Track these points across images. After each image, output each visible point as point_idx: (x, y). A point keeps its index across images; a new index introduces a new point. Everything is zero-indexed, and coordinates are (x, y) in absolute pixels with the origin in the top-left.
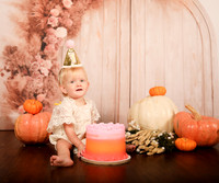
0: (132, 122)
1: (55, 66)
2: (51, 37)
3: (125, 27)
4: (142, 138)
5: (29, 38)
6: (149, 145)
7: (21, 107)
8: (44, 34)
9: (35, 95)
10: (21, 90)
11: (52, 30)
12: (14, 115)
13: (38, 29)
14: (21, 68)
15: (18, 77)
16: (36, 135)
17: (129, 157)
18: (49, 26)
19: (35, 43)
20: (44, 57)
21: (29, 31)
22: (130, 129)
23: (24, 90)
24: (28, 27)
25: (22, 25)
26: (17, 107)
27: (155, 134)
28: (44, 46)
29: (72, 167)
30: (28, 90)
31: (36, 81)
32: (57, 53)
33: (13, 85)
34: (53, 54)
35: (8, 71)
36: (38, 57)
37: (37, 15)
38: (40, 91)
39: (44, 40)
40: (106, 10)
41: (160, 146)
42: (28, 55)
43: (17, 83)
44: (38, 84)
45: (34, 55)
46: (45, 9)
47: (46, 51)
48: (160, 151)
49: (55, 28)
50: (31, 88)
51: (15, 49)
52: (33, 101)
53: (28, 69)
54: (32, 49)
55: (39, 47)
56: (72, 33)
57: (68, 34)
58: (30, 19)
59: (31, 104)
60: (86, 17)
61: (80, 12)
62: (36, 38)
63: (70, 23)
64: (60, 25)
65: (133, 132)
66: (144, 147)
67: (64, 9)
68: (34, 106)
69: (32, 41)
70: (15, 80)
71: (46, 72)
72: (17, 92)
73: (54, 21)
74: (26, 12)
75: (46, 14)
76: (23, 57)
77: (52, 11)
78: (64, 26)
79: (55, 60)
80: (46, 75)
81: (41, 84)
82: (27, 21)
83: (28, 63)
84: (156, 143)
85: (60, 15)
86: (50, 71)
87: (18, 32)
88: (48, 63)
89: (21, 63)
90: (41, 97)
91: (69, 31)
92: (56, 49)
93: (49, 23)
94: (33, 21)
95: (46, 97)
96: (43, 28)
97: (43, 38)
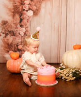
1: (27, 31)
2: (25, 16)
3: (64, 9)
5: (14, 16)
8: (21, 14)
9: (17, 46)
10: (10, 43)
11: (25, 12)
12: (7, 56)
13: (18, 11)
14: (10, 32)
15: (8, 37)
16: (16, 70)
18: (24, 10)
19: (17, 19)
20: (21, 26)
21: (13, 12)
23: (11, 43)
24: (13, 10)
25: (10, 10)
26: (8, 52)
28: (21, 20)
31: (17, 39)
32: (28, 24)
33: (6, 40)
34: (26, 25)
35: (3, 33)
36: (19, 26)
37: (17, 4)
38: (20, 43)
42: (13, 25)
43: (8, 40)
46: (21, 1)
47: (22, 23)
49: (27, 11)
50: (15, 42)
51: (7, 22)
53: (13, 32)
54: (15, 22)
55: (19, 21)
56: (36, 13)
57: (34, 14)
60: (43, 5)
61: (40, 2)
62: (17, 16)
63: (35, 8)
64: (30, 9)
69: (15, 18)
70: (7, 38)
72: (8, 44)
73: (27, 7)
74: (12, 3)
75: (22, 4)
76: (11, 27)
77: (25, 2)
78: (32, 10)
79: (27, 27)
80: (23, 35)
81: (20, 40)
82: (12, 7)
83: (13, 29)
85: (29, 4)
86: (25, 33)
87: (8, 13)
88: (24, 29)
89: (9, 29)
90: (20, 47)
91: (34, 12)
92: (28, 22)
93: (24, 8)
94: (15, 7)
95: (23, 46)
96: (20, 11)
97: (20, 17)
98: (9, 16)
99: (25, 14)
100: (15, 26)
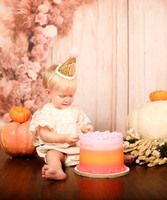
0: (131, 130)
1: (44, 69)
2: (39, 37)
3: (122, 24)
4: (142, 148)
5: (15, 37)
6: (150, 155)
7: (7, 115)
8: (31, 34)
9: (23, 102)
10: (6, 96)
11: (39, 29)
13: (25, 28)
14: (6, 71)
15: (3, 82)
17: (128, 169)
18: (37, 24)
19: (21, 43)
20: (31, 58)
21: (14, 29)
22: (128, 138)
23: (10, 96)
24: (13, 25)
25: (6, 23)
26: (2, 115)
27: (156, 144)
28: (31, 46)
29: (64, 180)
30: (15, 96)
32: (46, 55)
34: (42, 55)
36: (25, 59)
37: (23, 11)
38: (28, 96)
39: (32, 40)
40: (100, 6)
41: (162, 157)
42: (13, 57)
43: (2, 88)
44: (25, 89)
45: (20, 56)
46: (32, 5)
47: (33, 52)
48: (161, 162)
49: (44, 26)
50: (18, 94)
52: (20, 108)
53: (14, 72)
54: (18, 50)
55: (26, 48)
56: (63, 31)
57: (59, 33)
58: (15, 16)
59: (18, 112)
60: (78, 14)
61: (72, 8)
62: (23, 38)
63: (60, 20)
64: (49, 23)
65: (132, 141)
66: (144, 158)
67: (54, 4)
68: (21, 114)
69: (18, 42)
71: (34, 75)
73: (43, 18)
74: (12, 8)
75: (33, 11)
76: (8, 59)
77: (40, 7)
78: (54, 24)
79: (45, 61)
80: (35, 79)
81: (29, 90)
82: (12, 19)
83: (14, 66)
84: (157, 153)
85: (49, 12)
86: (39, 74)
88: (37, 66)
89: (6, 66)
90: (29, 103)
91: (59, 30)
92: (45, 49)
93: (37, 21)
94: (19, 19)
95: (35, 103)
96: (29, 26)
97: (30, 38)
98: (5, 37)
99: (40, 33)
100: (18, 59)
